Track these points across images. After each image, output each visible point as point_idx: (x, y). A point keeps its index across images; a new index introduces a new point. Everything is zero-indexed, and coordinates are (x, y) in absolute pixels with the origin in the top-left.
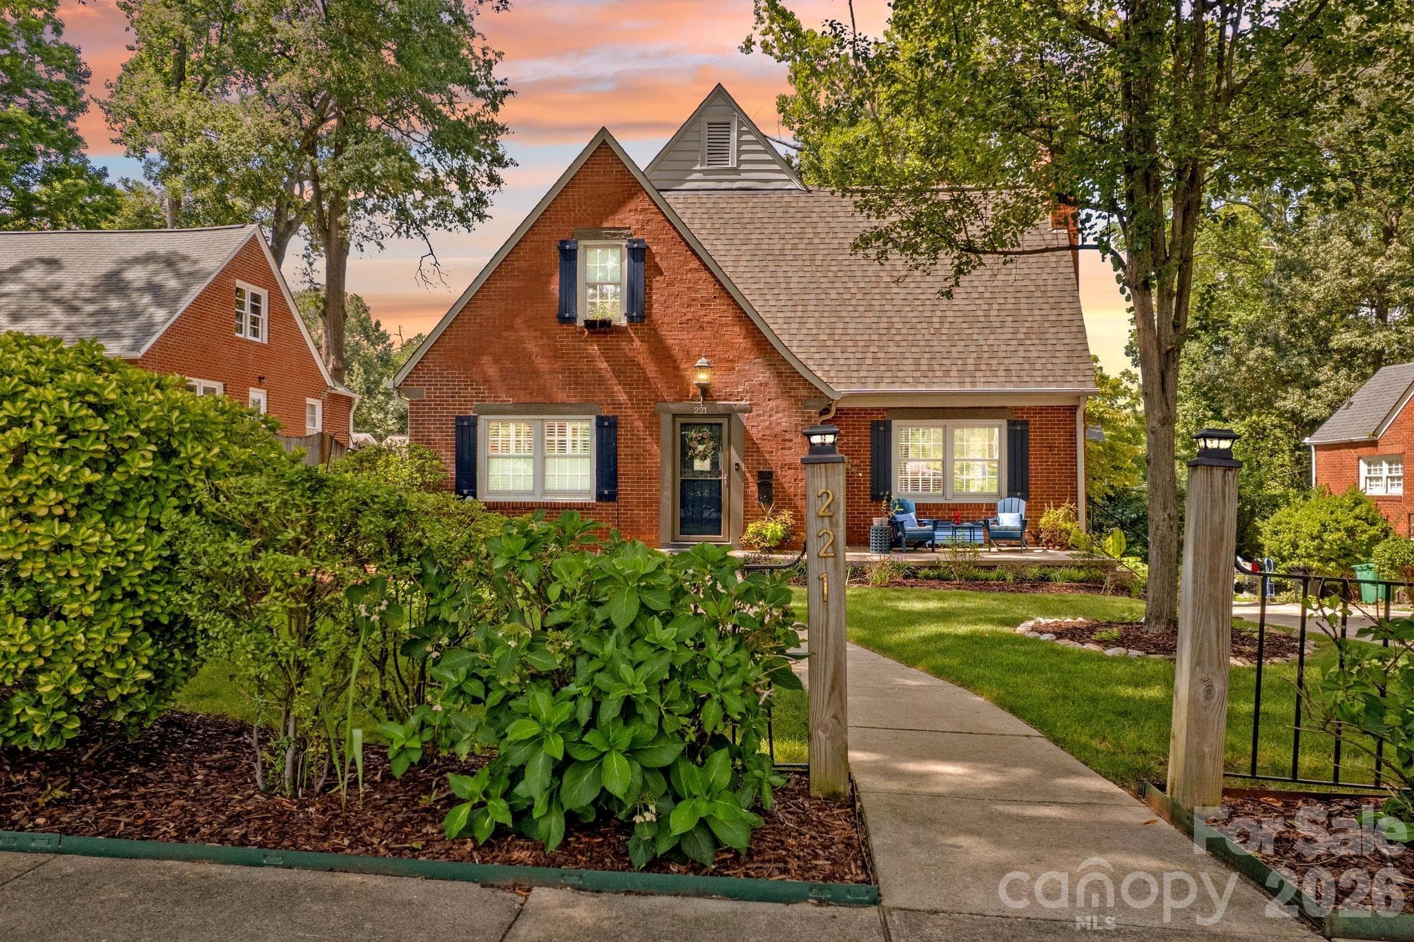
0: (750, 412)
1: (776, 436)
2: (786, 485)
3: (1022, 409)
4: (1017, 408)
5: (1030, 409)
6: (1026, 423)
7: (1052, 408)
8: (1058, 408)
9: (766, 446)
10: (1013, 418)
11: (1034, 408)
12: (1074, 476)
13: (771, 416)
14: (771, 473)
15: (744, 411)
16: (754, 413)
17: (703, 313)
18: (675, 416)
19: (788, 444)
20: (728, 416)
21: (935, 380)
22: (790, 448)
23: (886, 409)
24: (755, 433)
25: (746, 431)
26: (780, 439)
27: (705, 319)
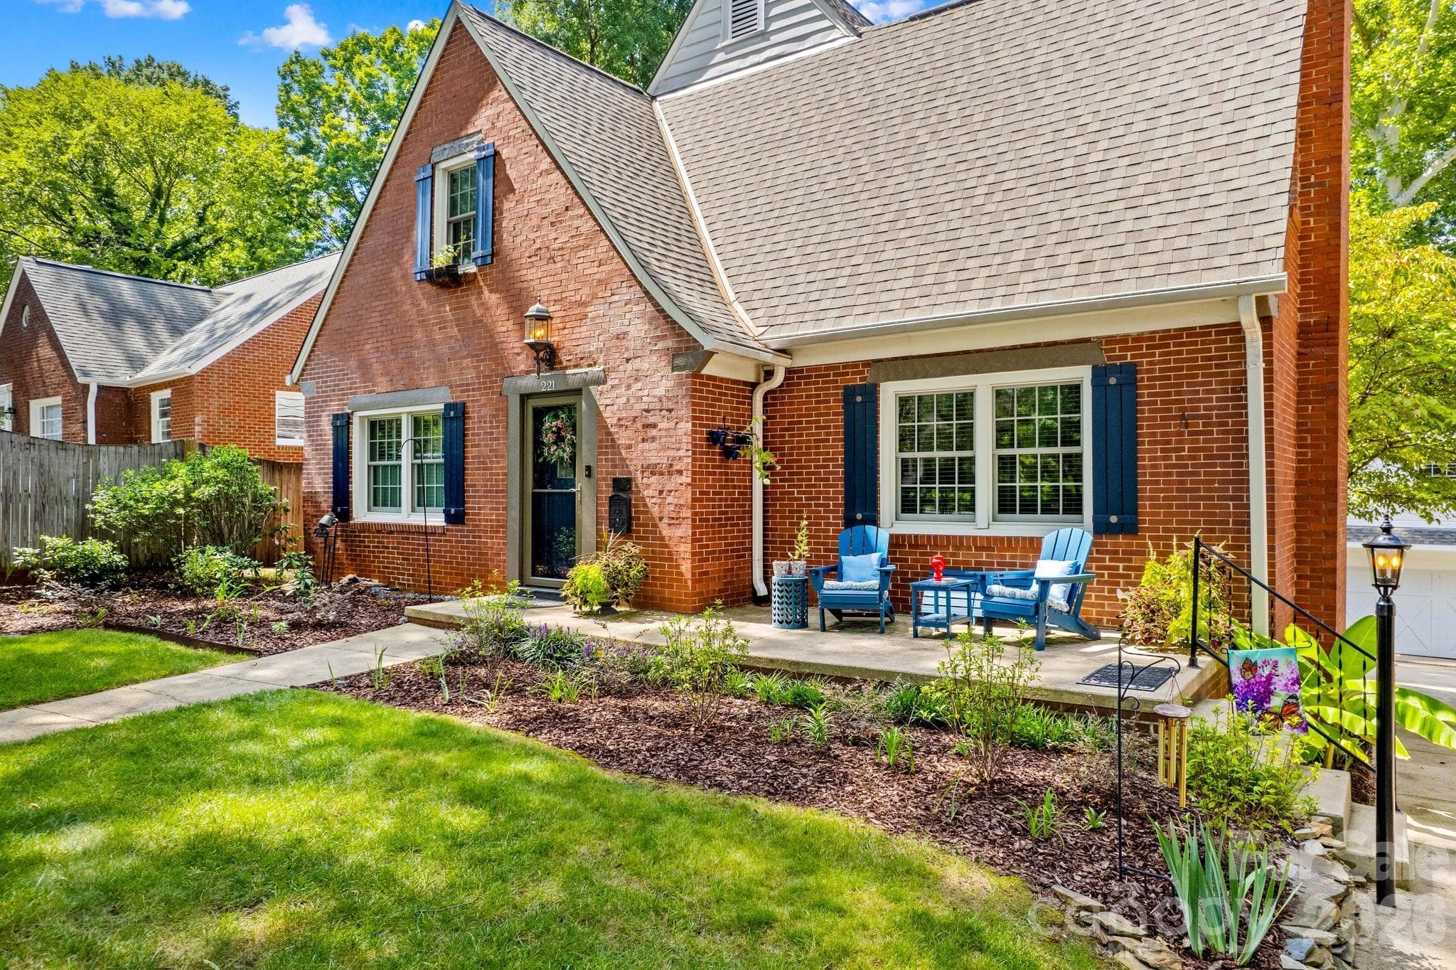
0: (604, 382)
1: (635, 419)
2: (649, 502)
3: (1123, 339)
4: (1111, 340)
5: (1139, 338)
6: (1132, 369)
7: (1190, 331)
8: (1205, 331)
9: (623, 438)
10: (1104, 360)
11: (1151, 336)
12: (1242, 479)
13: (629, 387)
14: (629, 481)
15: (600, 381)
16: (610, 382)
17: (553, 236)
18: (524, 398)
19: (654, 432)
20: (578, 392)
21: (941, 299)
22: (653, 439)
23: (867, 364)
24: (610, 417)
25: (599, 414)
26: (639, 425)
27: (556, 246)
